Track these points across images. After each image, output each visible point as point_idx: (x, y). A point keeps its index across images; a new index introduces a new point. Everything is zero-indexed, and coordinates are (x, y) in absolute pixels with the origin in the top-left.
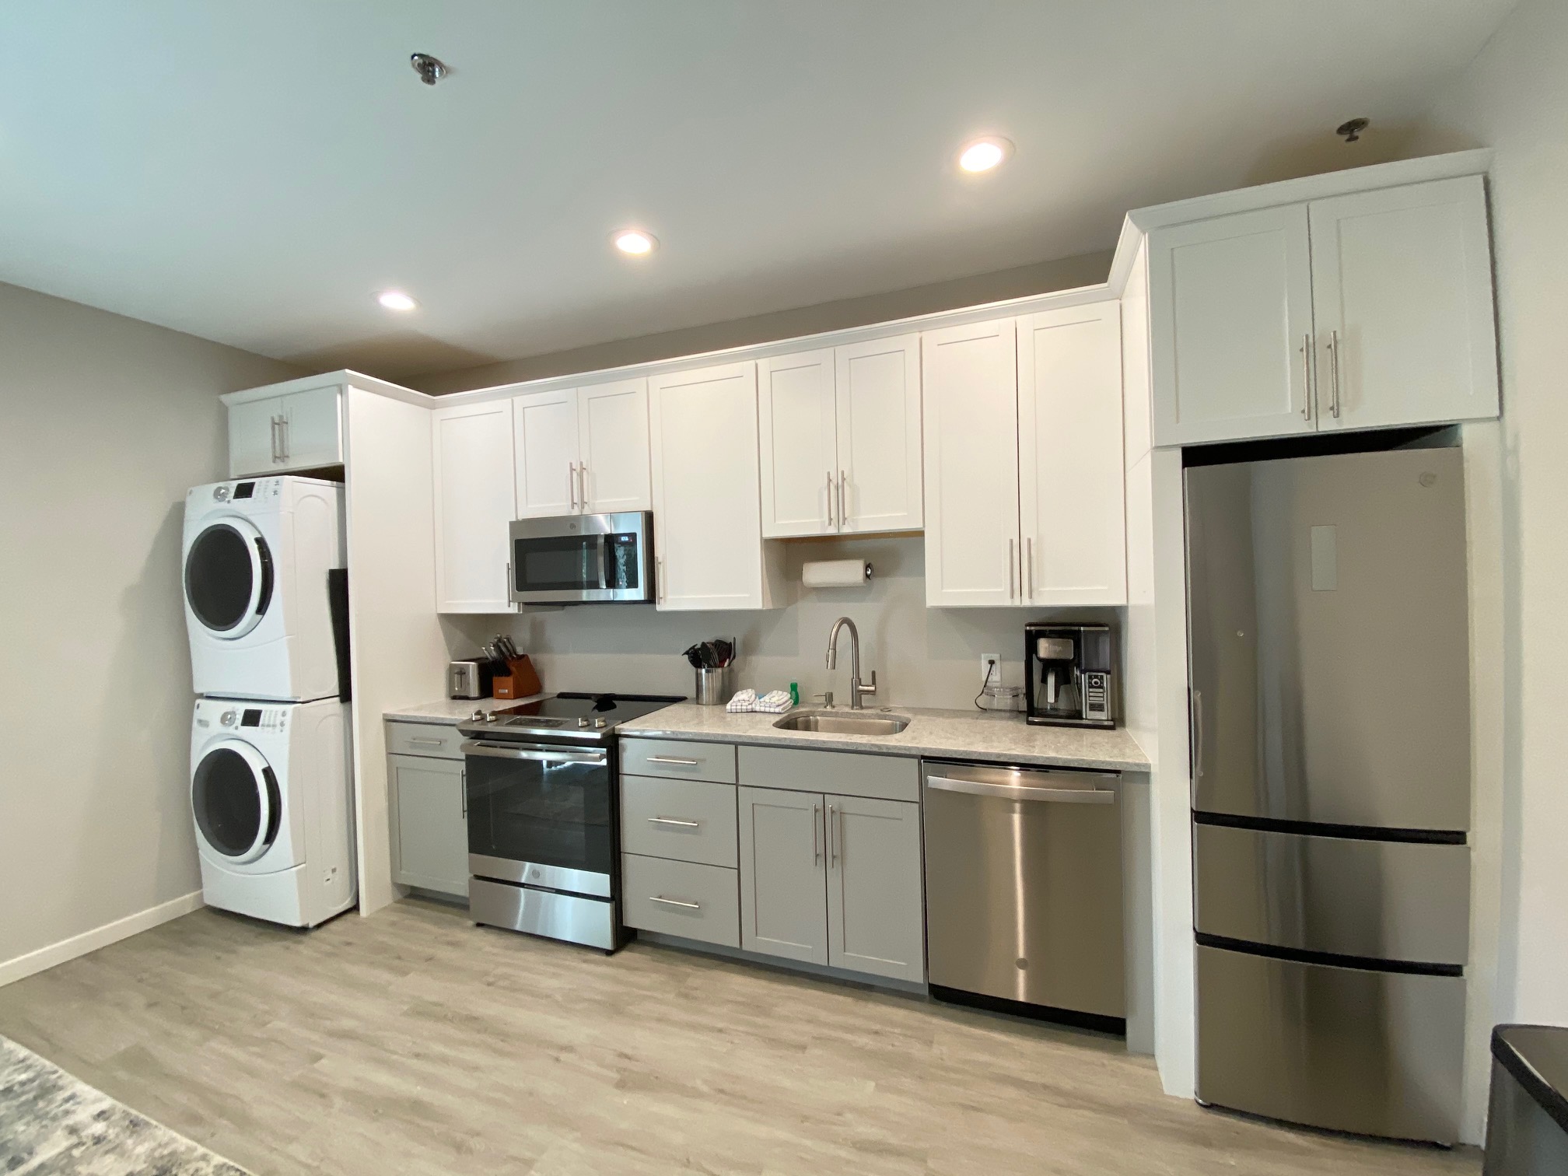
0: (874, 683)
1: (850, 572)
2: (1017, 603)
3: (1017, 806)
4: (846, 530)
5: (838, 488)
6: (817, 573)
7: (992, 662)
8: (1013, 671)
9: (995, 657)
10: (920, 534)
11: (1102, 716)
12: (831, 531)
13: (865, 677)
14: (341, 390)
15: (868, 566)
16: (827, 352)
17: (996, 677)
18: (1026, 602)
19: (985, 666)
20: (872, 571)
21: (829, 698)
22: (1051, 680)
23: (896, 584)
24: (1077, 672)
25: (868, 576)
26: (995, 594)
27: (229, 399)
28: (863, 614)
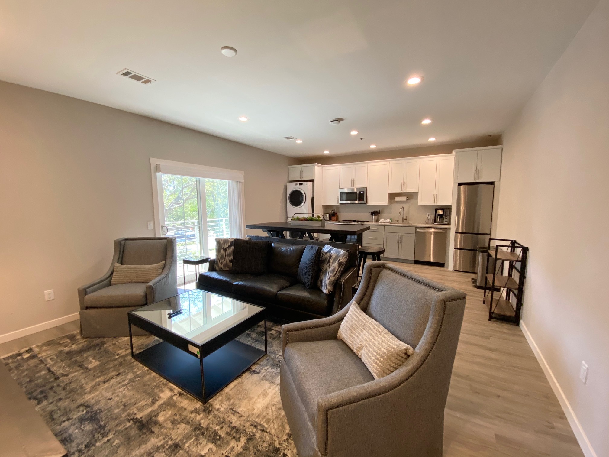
0: (407, 218)
1: (404, 199)
2: (434, 204)
3: (433, 234)
4: (404, 192)
5: (403, 185)
6: (397, 199)
7: (429, 215)
8: (433, 216)
9: (430, 214)
10: (418, 192)
11: (447, 223)
12: (402, 192)
13: (405, 217)
14: (314, 166)
15: (407, 198)
16: (403, 161)
17: (429, 217)
18: (435, 204)
19: (428, 215)
20: (408, 199)
21: (398, 221)
22: (439, 217)
23: (412, 201)
24: (443, 216)
25: (407, 200)
26: (430, 203)
27: (289, 166)
28: (406, 206)
